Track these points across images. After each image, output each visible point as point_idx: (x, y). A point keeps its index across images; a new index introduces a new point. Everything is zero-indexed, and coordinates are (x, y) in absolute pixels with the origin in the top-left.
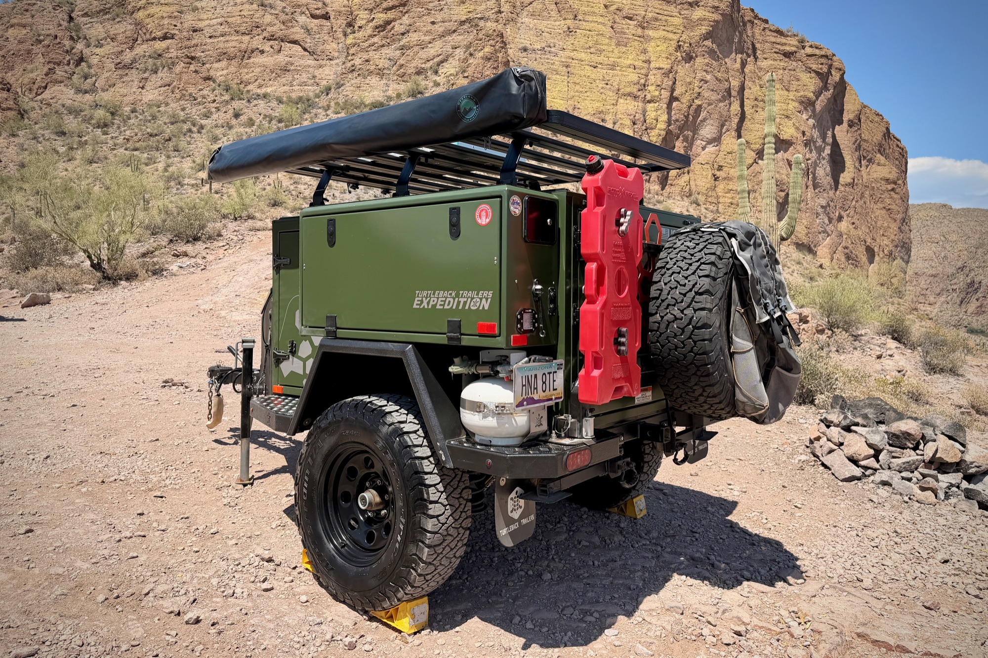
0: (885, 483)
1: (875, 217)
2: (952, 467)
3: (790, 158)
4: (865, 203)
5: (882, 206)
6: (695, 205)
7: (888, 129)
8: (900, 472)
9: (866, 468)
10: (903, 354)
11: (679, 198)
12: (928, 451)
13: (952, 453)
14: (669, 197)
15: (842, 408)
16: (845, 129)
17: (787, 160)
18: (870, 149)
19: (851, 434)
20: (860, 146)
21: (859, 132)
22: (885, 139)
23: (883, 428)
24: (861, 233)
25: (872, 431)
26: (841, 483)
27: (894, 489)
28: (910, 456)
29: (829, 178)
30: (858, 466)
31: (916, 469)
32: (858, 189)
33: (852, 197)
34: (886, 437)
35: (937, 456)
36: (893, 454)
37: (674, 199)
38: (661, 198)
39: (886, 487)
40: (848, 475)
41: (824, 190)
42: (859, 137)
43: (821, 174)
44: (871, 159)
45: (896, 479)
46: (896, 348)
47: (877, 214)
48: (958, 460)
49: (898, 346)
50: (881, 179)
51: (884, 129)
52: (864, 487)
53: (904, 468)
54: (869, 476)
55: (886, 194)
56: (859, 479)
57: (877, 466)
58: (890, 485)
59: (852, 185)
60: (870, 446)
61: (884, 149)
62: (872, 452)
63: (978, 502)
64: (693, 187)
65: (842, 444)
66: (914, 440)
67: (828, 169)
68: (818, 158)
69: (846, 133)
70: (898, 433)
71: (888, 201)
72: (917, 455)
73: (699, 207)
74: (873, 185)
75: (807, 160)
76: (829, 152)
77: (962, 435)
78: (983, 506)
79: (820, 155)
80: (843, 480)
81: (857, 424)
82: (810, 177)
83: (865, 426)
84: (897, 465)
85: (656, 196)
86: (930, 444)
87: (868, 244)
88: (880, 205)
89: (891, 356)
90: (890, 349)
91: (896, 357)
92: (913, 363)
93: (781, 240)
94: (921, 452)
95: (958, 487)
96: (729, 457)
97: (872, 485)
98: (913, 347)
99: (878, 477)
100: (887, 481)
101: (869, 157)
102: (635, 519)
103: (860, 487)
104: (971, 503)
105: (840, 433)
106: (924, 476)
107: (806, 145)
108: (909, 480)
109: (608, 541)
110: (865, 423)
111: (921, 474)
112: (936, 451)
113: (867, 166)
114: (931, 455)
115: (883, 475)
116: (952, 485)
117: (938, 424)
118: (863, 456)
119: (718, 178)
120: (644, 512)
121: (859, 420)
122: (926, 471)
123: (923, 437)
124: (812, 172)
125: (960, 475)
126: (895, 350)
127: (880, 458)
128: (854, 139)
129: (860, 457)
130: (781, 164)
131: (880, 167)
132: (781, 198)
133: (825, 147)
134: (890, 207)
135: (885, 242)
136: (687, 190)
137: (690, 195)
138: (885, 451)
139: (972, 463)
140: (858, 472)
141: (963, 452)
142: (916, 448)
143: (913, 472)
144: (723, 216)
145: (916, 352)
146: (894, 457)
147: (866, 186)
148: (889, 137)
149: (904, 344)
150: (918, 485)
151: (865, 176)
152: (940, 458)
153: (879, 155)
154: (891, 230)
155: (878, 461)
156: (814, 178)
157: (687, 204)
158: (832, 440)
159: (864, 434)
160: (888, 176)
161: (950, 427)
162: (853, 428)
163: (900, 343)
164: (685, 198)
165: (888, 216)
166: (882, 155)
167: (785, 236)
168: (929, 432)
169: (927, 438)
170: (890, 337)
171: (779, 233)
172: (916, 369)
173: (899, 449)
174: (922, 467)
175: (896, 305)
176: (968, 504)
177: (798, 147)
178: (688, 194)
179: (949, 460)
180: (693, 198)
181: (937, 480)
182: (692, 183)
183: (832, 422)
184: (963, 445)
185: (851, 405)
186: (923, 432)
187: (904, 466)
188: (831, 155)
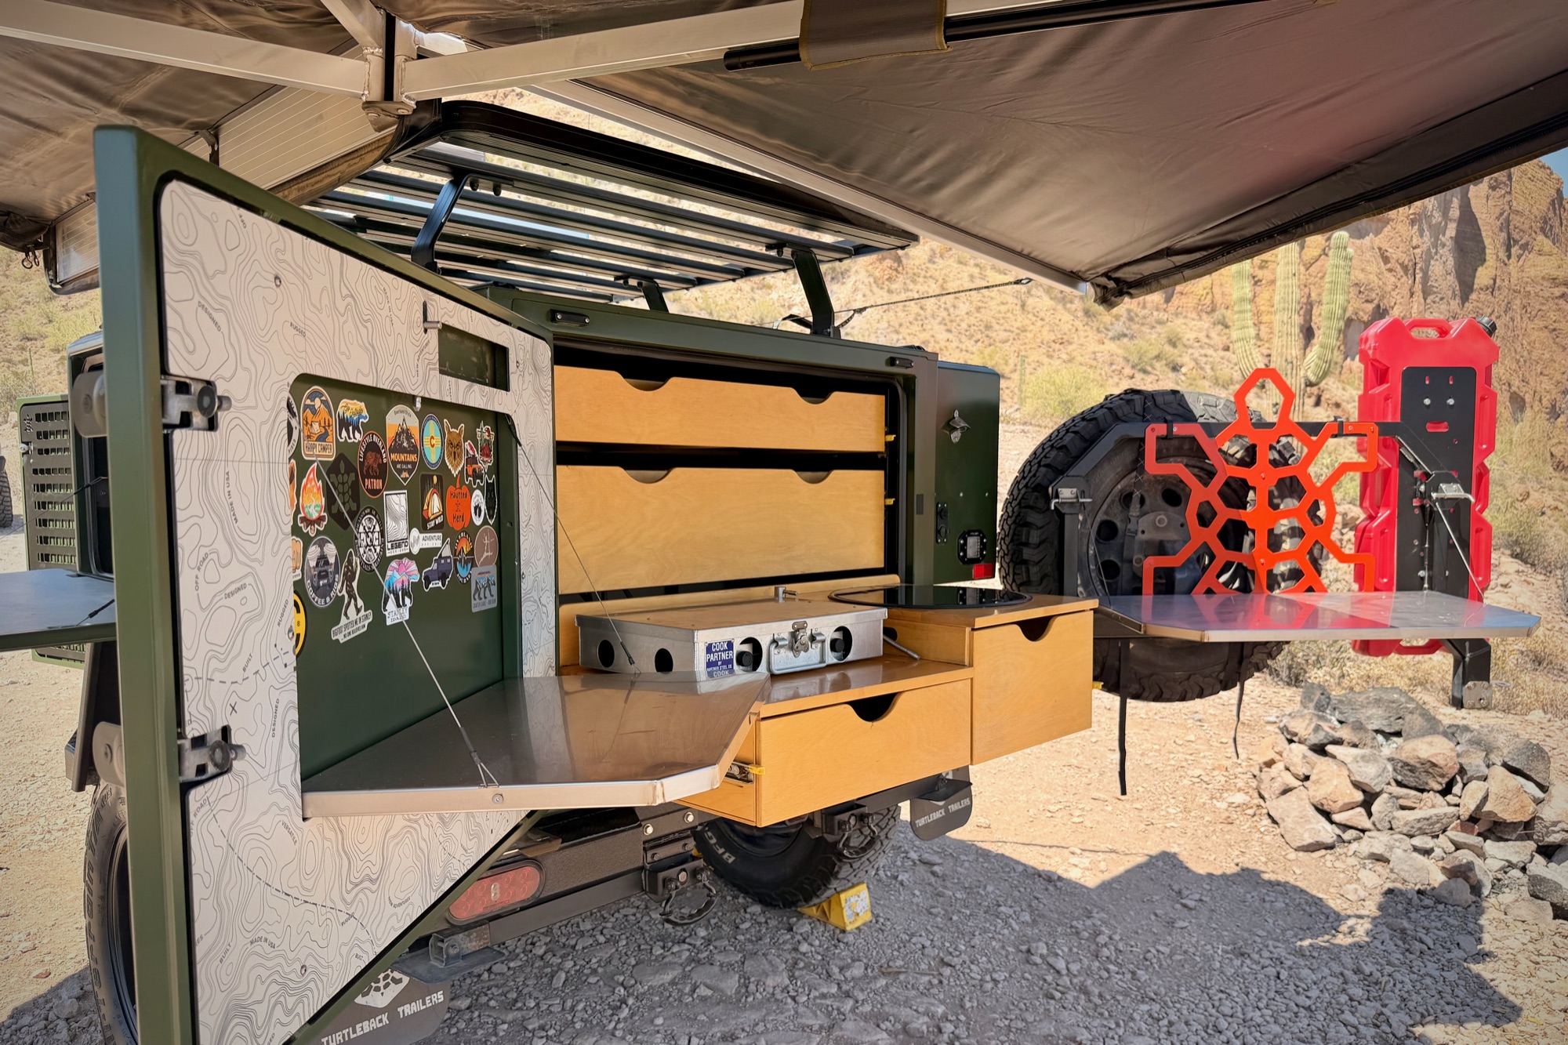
0: (1379, 858)
1: (1529, 344)
2: (1515, 830)
3: (1385, 246)
4: (1512, 319)
5: (1542, 324)
6: (1220, 327)
7: (1559, 192)
8: (1411, 836)
9: (1345, 827)
10: (1529, 583)
11: (1194, 315)
12: (1469, 798)
13: (1515, 804)
14: (1177, 315)
15: (1320, 707)
16: (1483, 194)
17: (1380, 249)
18: (1526, 227)
19: (1323, 759)
20: (1508, 221)
21: (1508, 198)
22: (1554, 209)
23: (1389, 748)
24: (1502, 371)
25: (1363, 757)
26: (1292, 855)
27: (1392, 871)
28: (1433, 806)
29: (1452, 279)
30: (1332, 822)
31: (1444, 831)
32: (1501, 296)
33: (1490, 310)
34: (1390, 768)
35: (1486, 808)
36: (1402, 802)
37: (1186, 317)
38: (1163, 316)
39: (1379, 866)
40: (1308, 839)
41: (1442, 299)
42: (1507, 207)
43: (1436, 272)
44: (1527, 244)
45: (1399, 852)
46: (1518, 572)
47: (1533, 338)
48: (1526, 818)
49: (1521, 568)
50: (1543, 278)
51: (1553, 192)
52: (1337, 864)
53: (1420, 829)
54: (1350, 842)
55: (1551, 304)
56: (1330, 847)
57: (1366, 823)
58: (1387, 861)
59: (1492, 289)
60: (1357, 785)
61: (1551, 226)
62: (1359, 796)
63: (1552, 904)
64: (1218, 297)
65: (1307, 778)
66: (1443, 776)
67: (1451, 262)
68: (1435, 246)
69: (1484, 201)
70: (1412, 762)
71: (1553, 316)
72: (1449, 804)
73: (1227, 331)
74: (1528, 289)
75: (1414, 248)
76: (1453, 234)
77: (1541, 767)
78: (1562, 913)
79: (1437, 239)
80: (1298, 849)
81: (1338, 742)
82: (1418, 276)
83: (1355, 746)
84: (1406, 824)
85: (1155, 313)
86: (1474, 785)
87: (1514, 389)
88: (1539, 323)
89: (1505, 586)
90: (1506, 574)
91: (1515, 588)
92: (1544, 598)
93: (1307, 386)
94: (1455, 800)
95: (1524, 869)
96: (1096, 795)
97: (1353, 861)
98: (1548, 571)
99: (1365, 846)
100: (1381, 855)
101: (1523, 242)
102: (844, 931)
103: (1329, 864)
104: (1539, 907)
105: (1305, 757)
106: (1458, 847)
107: (1413, 222)
108: (1427, 852)
109: (752, 987)
110: (1356, 740)
111: (1453, 842)
112: (1485, 799)
113: (1519, 257)
114: (1473, 807)
115: (1375, 842)
116: (1511, 865)
117: (1499, 744)
118: (1340, 803)
119: (1260, 281)
120: (866, 917)
121: (1344, 733)
122: (1462, 837)
123: (1462, 771)
124: (1421, 269)
125: (1531, 846)
126: (1514, 576)
127: (1374, 808)
128: (1498, 211)
129: (1335, 807)
130: (1368, 255)
131: (1542, 258)
132: (1365, 313)
133: (1446, 224)
134: (1556, 325)
135: (1543, 386)
136: (1208, 301)
137: (1213, 310)
138: (1384, 796)
139: (1555, 824)
140: (1326, 832)
141: (1538, 802)
142: (1446, 791)
143: (1438, 836)
144: (1267, 345)
145: (1552, 580)
146: (1403, 808)
147: (1515, 291)
148: (1561, 205)
149: (1533, 565)
150: (1441, 863)
151: (1514, 275)
152: (1490, 813)
153: (1541, 237)
154: (1557, 365)
155: (1370, 815)
156: (1426, 278)
157: (1207, 325)
158: (1291, 768)
159: (1348, 760)
160: (1555, 273)
161: (1520, 752)
162: (1330, 748)
163: (1526, 563)
164: (1204, 316)
165: (1551, 341)
166: (1547, 237)
167: (1313, 379)
168: (1475, 761)
169: (1469, 774)
170: (1508, 552)
171: (1302, 373)
172: (1549, 609)
173: (1413, 792)
174: (1454, 829)
175: (1557, 492)
176: (1533, 908)
177: (1399, 227)
178: (1209, 309)
179: (1509, 817)
180: (1217, 315)
181: (1482, 855)
182: (1216, 290)
183: (1296, 734)
184: (1543, 788)
185: (1341, 701)
186: (1463, 761)
187: (1419, 825)
188: (1459, 240)
